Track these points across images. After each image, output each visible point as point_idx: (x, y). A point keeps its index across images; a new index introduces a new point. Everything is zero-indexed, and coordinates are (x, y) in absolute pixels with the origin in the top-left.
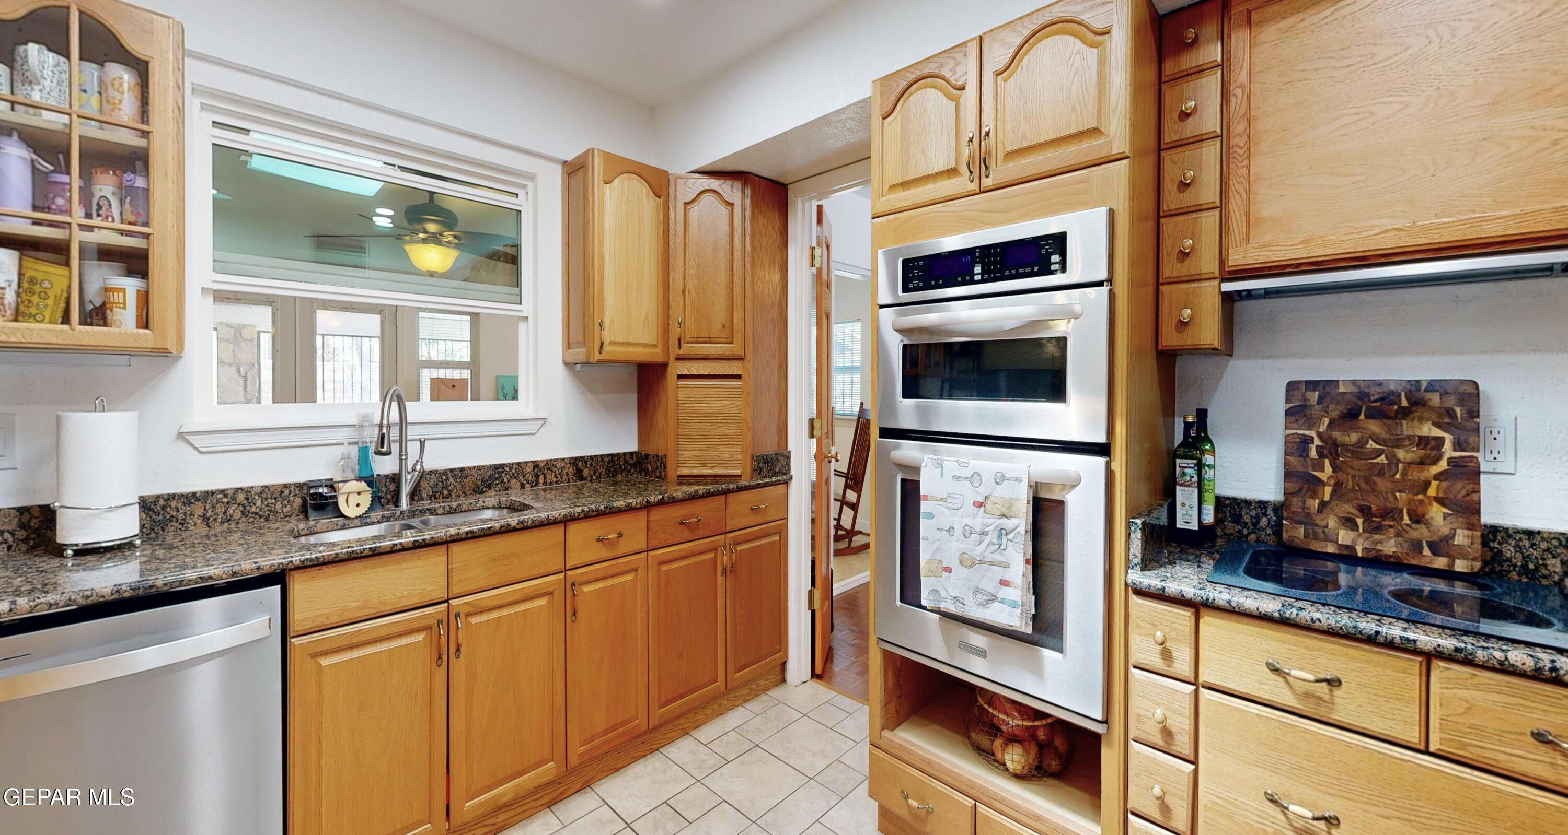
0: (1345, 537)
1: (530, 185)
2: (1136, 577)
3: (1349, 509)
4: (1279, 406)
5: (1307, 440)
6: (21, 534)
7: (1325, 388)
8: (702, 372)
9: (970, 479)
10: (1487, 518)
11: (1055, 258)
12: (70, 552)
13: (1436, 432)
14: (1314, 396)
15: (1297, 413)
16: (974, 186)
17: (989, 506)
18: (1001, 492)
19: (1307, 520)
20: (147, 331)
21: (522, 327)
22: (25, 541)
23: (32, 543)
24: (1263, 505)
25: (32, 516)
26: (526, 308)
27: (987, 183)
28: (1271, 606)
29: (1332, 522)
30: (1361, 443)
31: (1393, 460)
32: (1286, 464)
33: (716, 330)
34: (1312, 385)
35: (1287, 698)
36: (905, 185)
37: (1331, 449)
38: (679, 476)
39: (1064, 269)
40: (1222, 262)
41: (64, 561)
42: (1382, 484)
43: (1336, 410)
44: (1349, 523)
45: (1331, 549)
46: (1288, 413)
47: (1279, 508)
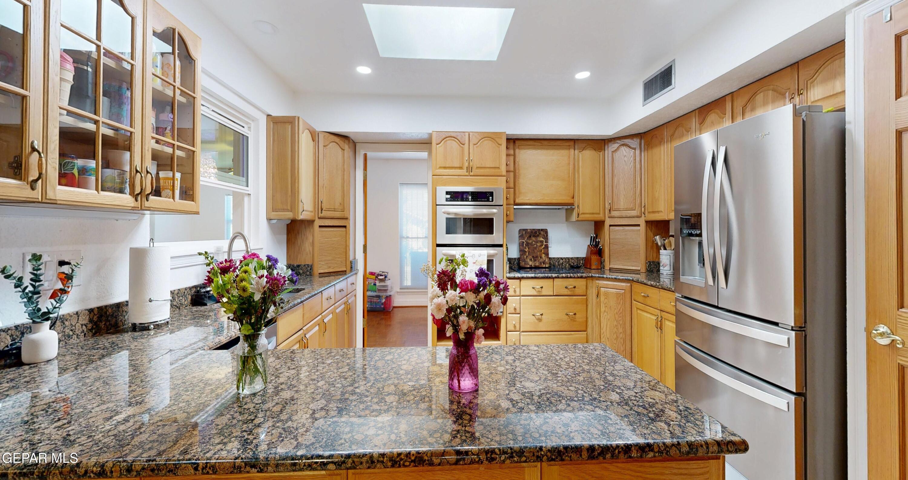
0: (530, 263)
1: (253, 125)
2: (508, 275)
3: (531, 257)
4: (517, 235)
5: (523, 242)
6: (90, 326)
7: (526, 230)
8: (330, 225)
9: (472, 256)
10: (550, 256)
11: (491, 198)
12: (152, 326)
13: (543, 240)
14: (524, 232)
15: (521, 237)
16: (467, 174)
17: (477, 263)
18: (480, 259)
19: (524, 261)
20: (193, 202)
21: (246, 199)
22: (91, 330)
23: (94, 331)
24: (515, 259)
25: (94, 314)
26: (250, 190)
27: (472, 174)
28: (533, 275)
29: (528, 260)
30: (532, 242)
31: (537, 246)
32: (520, 248)
33: (337, 205)
34: (524, 230)
35: (535, 293)
36: (445, 168)
37: (528, 244)
38: (319, 274)
39: (492, 201)
40: (514, 202)
41: (150, 332)
42: (536, 251)
43: (528, 235)
44: (531, 260)
45: (528, 266)
46: (519, 237)
47: (519, 259)
